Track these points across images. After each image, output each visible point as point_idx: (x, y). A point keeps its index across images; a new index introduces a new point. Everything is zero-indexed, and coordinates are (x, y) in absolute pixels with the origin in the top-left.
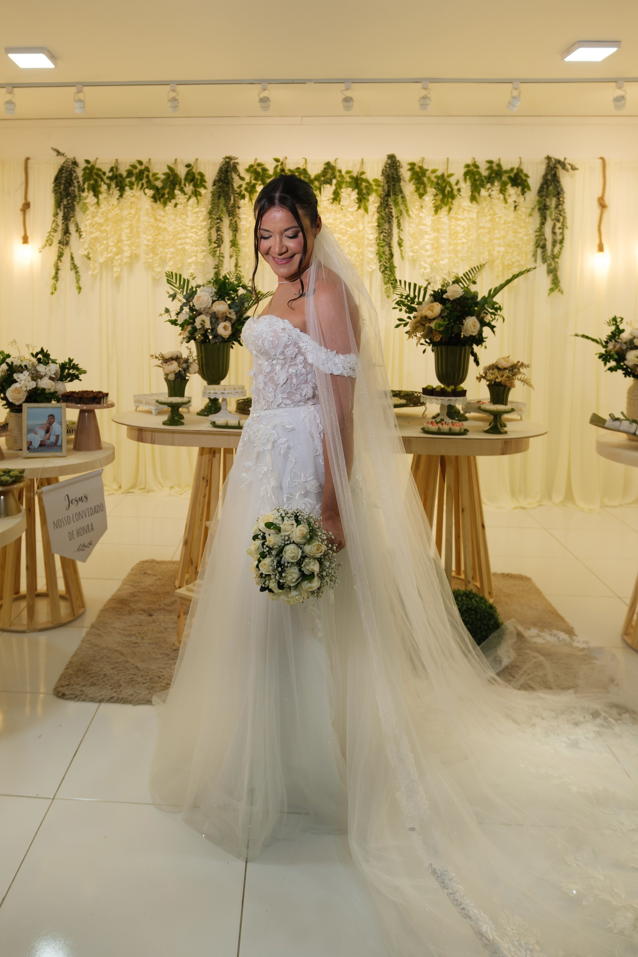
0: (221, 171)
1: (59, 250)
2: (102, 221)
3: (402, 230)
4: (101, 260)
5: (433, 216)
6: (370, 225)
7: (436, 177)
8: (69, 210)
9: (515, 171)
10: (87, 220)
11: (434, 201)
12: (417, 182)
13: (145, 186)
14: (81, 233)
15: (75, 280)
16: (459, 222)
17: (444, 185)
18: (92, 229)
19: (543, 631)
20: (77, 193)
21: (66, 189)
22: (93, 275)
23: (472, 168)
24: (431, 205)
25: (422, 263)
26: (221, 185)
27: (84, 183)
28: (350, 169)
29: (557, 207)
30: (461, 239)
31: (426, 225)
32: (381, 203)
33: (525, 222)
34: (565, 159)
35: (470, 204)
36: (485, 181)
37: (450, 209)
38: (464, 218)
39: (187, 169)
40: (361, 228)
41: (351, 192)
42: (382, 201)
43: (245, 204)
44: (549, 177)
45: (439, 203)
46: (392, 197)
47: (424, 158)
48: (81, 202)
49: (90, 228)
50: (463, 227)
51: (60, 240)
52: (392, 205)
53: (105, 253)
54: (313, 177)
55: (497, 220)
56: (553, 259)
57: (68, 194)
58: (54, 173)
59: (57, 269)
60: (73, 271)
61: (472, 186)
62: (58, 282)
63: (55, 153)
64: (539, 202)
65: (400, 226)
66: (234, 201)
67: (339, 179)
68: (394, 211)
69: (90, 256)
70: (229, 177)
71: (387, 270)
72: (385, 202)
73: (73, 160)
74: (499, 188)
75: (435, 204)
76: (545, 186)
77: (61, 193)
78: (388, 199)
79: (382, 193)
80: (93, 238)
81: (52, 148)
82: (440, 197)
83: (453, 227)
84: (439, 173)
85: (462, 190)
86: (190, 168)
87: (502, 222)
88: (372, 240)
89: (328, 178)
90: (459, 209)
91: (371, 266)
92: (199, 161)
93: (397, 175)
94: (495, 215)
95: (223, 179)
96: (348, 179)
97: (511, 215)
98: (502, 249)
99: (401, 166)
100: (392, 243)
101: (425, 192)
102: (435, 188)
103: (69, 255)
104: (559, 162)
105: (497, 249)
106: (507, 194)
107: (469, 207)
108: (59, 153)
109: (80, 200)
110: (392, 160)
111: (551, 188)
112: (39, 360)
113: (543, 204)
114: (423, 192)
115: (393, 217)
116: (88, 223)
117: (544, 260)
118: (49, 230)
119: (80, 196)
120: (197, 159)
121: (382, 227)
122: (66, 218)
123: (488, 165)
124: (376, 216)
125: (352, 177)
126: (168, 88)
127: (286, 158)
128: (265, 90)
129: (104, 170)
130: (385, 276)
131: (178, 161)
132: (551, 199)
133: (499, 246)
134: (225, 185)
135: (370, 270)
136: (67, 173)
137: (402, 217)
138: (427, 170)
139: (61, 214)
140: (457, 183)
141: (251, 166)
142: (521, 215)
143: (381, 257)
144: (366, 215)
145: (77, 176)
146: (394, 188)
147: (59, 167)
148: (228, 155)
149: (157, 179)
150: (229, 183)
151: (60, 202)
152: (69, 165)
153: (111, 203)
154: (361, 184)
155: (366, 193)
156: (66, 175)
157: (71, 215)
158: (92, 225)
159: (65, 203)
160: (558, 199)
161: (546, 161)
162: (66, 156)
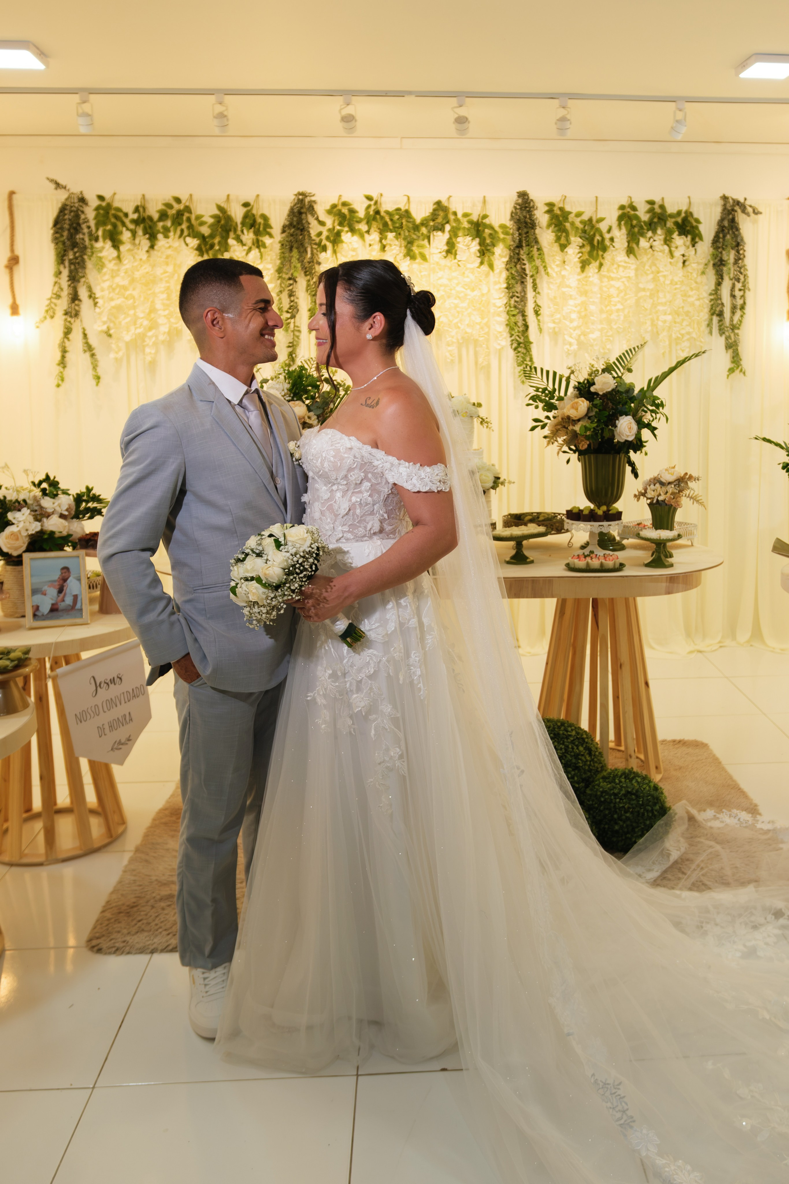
0: (292, 211)
1: (65, 325)
2: (126, 282)
3: (539, 293)
4: (127, 338)
5: (579, 274)
6: (497, 287)
7: (581, 222)
8: (77, 266)
9: (683, 215)
10: (104, 281)
11: (580, 254)
12: (556, 228)
13: (186, 233)
14: (97, 300)
15: (91, 367)
16: (612, 283)
17: (592, 233)
18: (111, 295)
19: (721, 812)
20: (87, 242)
21: (71, 237)
22: (116, 359)
23: (629, 210)
24: (577, 260)
25: (567, 337)
26: (294, 232)
27: (97, 229)
28: (468, 211)
29: (736, 262)
30: (615, 305)
31: (571, 287)
32: (511, 257)
33: (696, 283)
34: (745, 199)
35: (626, 258)
36: (645, 227)
37: (601, 265)
38: (619, 277)
39: (244, 210)
40: (485, 290)
41: (470, 242)
42: (512, 254)
43: (327, 259)
44: (726, 223)
45: (586, 257)
46: (525, 249)
47: (566, 197)
48: (94, 255)
49: (110, 293)
50: (618, 288)
51: (65, 310)
52: (525, 259)
53: (132, 328)
54: (418, 221)
55: (662, 279)
56: (733, 330)
57: (74, 245)
58: (53, 213)
59: (64, 351)
60: (88, 354)
61: (628, 234)
62: (66, 369)
63: (53, 186)
64: (714, 256)
65: (536, 288)
66: (312, 254)
67: (454, 225)
68: (527, 267)
69: (111, 332)
70: (304, 222)
71: (521, 347)
72: (516, 255)
73: (80, 196)
74: (662, 237)
75: (582, 258)
76: (721, 235)
77: (64, 243)
78: (519, 251)
79: (512, 243)
80: (113, 307)
81: (48, 179)
82: (588, 248)
83: (605, 289)
84: (585, 217)
85: (615, 240)
86: (249, 208)
87: (668, 282)
88: (500, 307)
89: (438, 223)
90: (613, 264)
91: (499, 342)
92: (260, 198)
93: (531, 220)
94: (658, 272)
95: (295, 223)
96: (466, 225)
97: (679, 273)
98: (669, 318)
99: (535, 207)
100: (526, 311)
101: (569, 243)
102: (581, 237)
103: (81, 331)
104: (738, 203)
105: (663, 317)
106: (673, 245)
107: (626, 262)
108: (58, 185)
109: (93, 253)
110: (523, 199)
111: (728, 237)
112: (44, 491)
113: (718, 258)
114: (566, 243)
115: (526, 275)
116: (106, 285)
117: (722, 331)
118: (49, 295)
119: (92, 247)
120: (258, 196)
121: (513, 290)
122: (74, 279)
123: (648, 206)
124: (505, 274)
125: (471, 222)
126: (212, 99)
127: (381, 195)
128: (348, 105)
129: (125, 210)
130: (518, 354)
131: (231, 197)
132: (729, 252)
133: (665, 314)
134: (299, 232)
135: (499, 347)
136: (72, 214)
137: (538, 275)
138: (570, 213)
139: (65, 273)
140: (609, 231)
141: (334, 206)
142: (691, 273)
143: (512, 329)
144: (491, 272)
145: (86, 218)
146: (528, 236)
147: (60, 205)
148: (301, 191)
149: (202, 224)
150: (304, 229)
151: (64, 255)
152: (74, 203)
153: (137, 257)
154: (484, 231)
155: (490, 244)
156: (70, 217)
157: (80, 275)
158: (112, 289)
159: (71, 257)
160: (738, 252)
161: (722, 202)
162: (69, 190)
